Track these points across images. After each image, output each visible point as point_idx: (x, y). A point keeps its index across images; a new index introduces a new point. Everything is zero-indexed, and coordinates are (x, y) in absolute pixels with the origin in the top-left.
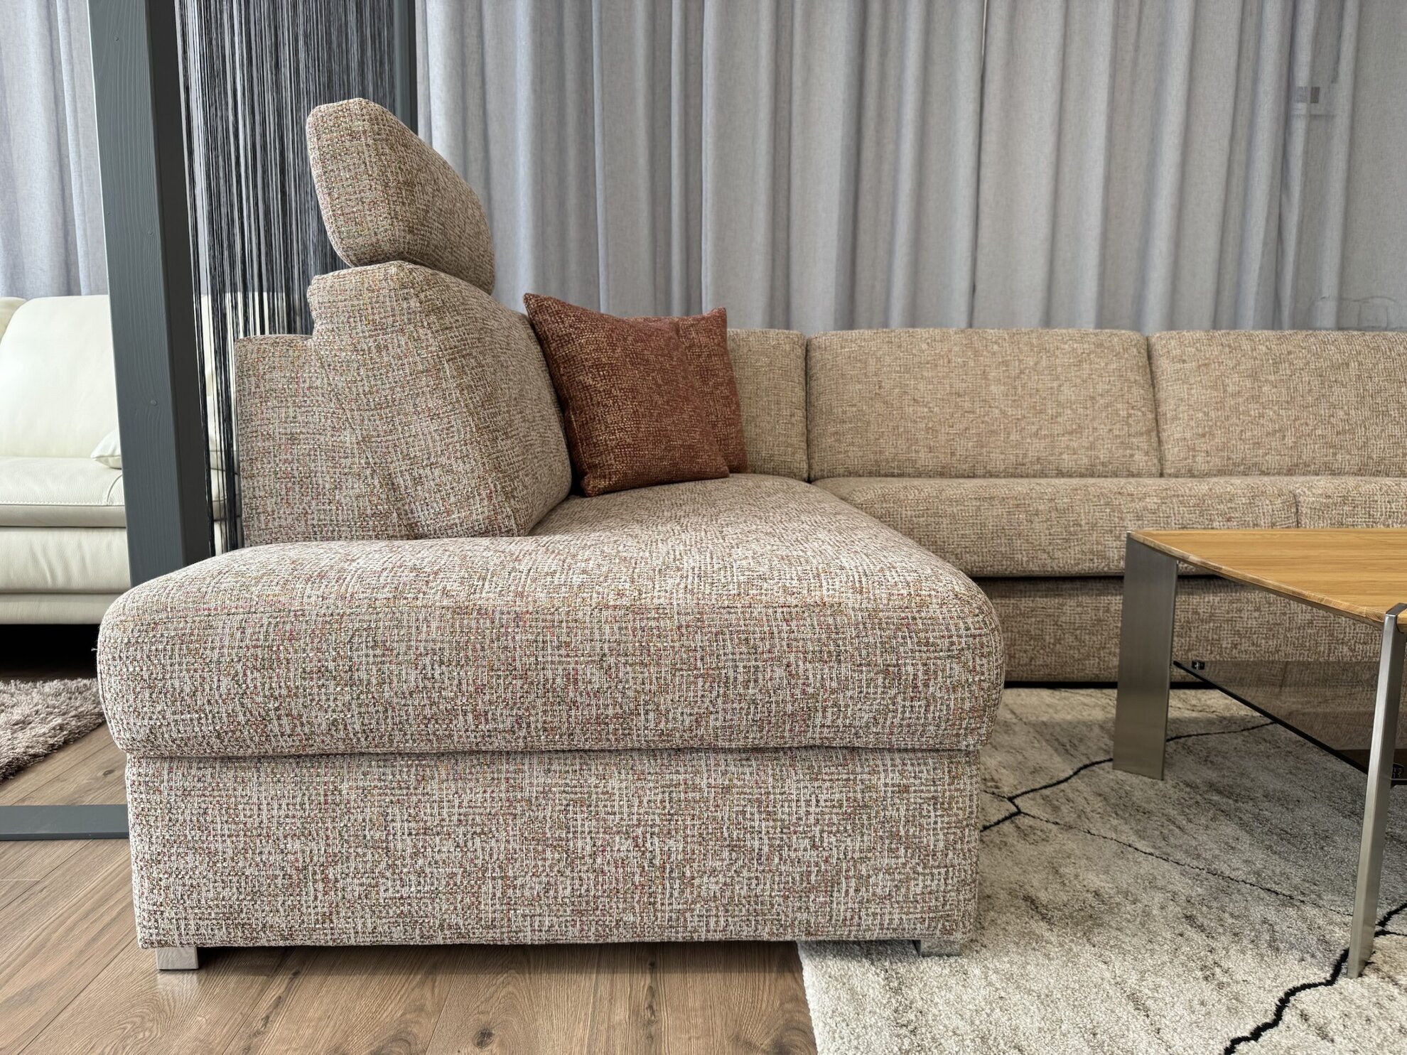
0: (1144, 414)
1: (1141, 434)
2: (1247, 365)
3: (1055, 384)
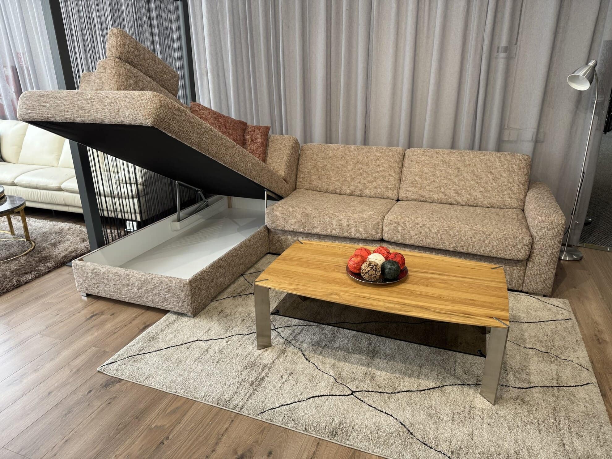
0: (395, 178)
2: (433, 163)
3: (367, 167)
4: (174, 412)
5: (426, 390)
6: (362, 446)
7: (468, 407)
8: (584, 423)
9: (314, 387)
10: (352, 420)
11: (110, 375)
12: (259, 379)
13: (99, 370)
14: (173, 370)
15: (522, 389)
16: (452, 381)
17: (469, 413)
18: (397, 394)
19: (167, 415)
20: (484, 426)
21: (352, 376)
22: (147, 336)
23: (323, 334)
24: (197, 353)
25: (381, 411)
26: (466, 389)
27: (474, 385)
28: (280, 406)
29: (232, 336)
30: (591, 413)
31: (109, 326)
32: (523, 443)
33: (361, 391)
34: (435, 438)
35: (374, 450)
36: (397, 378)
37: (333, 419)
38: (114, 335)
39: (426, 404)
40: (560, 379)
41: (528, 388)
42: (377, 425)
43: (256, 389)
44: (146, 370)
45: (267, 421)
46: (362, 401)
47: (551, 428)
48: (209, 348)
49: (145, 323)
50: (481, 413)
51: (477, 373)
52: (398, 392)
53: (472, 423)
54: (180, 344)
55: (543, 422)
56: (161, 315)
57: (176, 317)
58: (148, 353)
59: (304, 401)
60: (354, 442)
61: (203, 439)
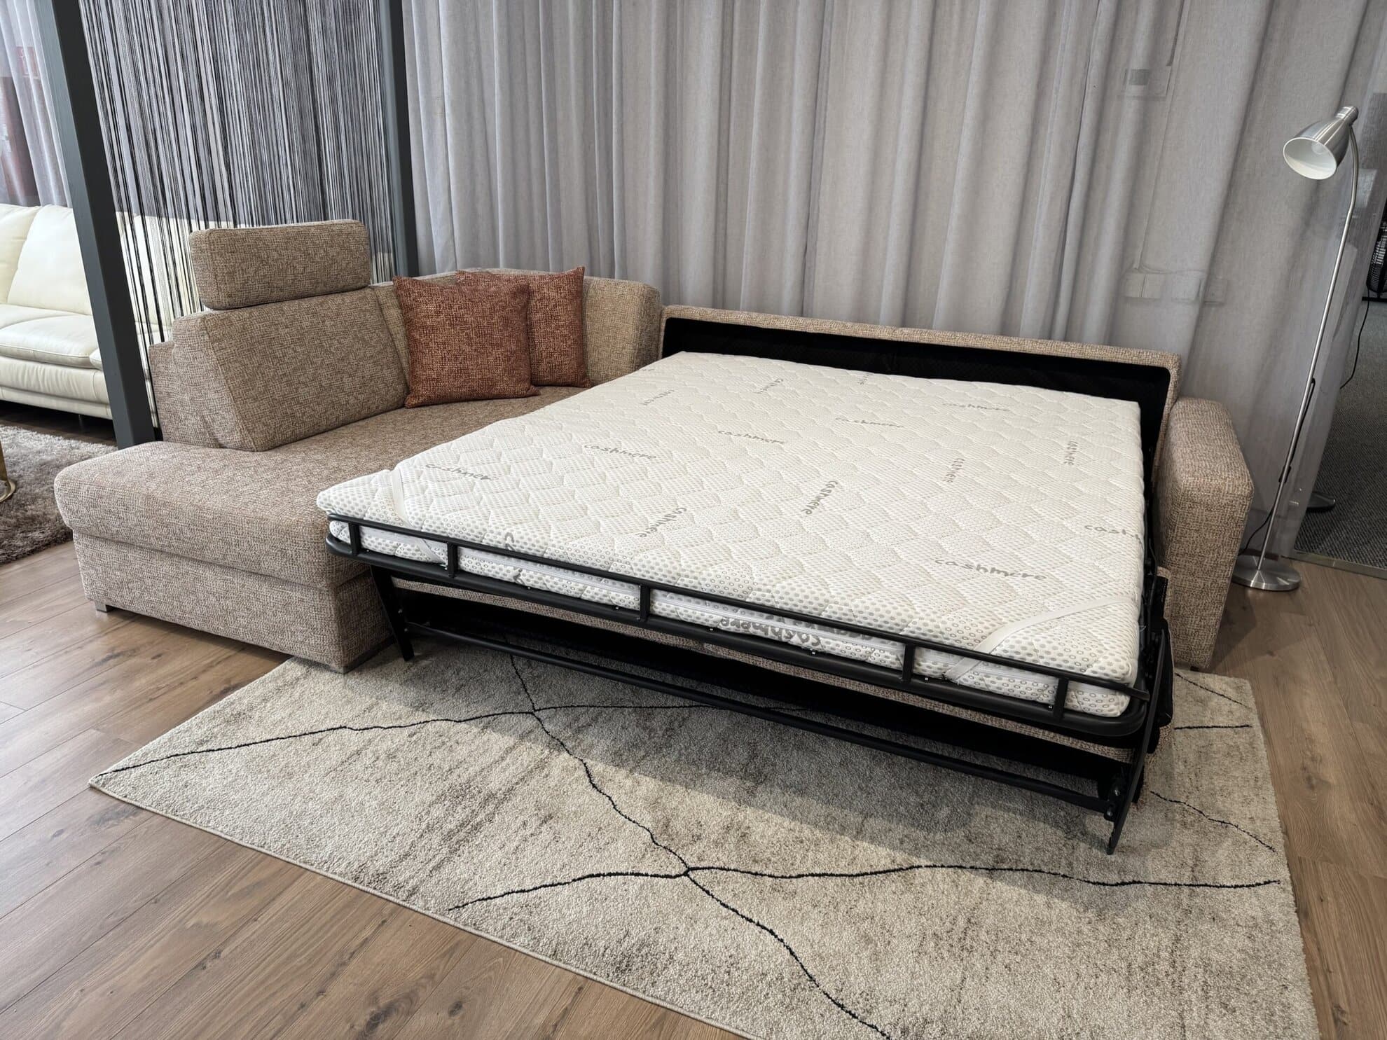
4: (247, 893)
5: (866, 874)
6: (687, 1002)
7: (961, 922)
8: (1243, 977)
9: (598, 852)
10: (672, 937)
11: (117, 796)
12: (469, 827)
13: (93, 784)
14: (268, 794)
15: (1102, 887)
16: (935, 857)
17: (962, 935)
18: (794, 880)
19: (229, 899)
20: (993, 969)
21: (695, 830)
22: (228, 710)
23: (645, 729)
24: (335, 756)
25: (747, 919)
26: (966, 876)
27: (987, 869)
28: (505, 894)
29: (428, 722)
30: (1262, 954)
31: (141, 682)
32: (1085, 1017)
33: (709, 868)
34: (869, 994)
35: (712, 1013)
36: (802, 842)
37: (627, 932)
38: (149, 704)
39: (861, 907)
40: (1198, 868)
41: (1117, 885)
42: (733, 951)
43: (456, 850)
44: (205, 790)
45: (466, 928)
46: (708, 892)
47: (1158, 985)
48: (365, 748)
49: (228, 681)
50: (994, 938)
51: (1000, 840)
52: (799, 876)
53: (965, 962)
54: (298, 733)
55: (1142, 970)
56: (269, 663)
57: (304, 670)
58: (219, 750)
59: (565, 883)
60: (666, 989)
61: (304, 962)
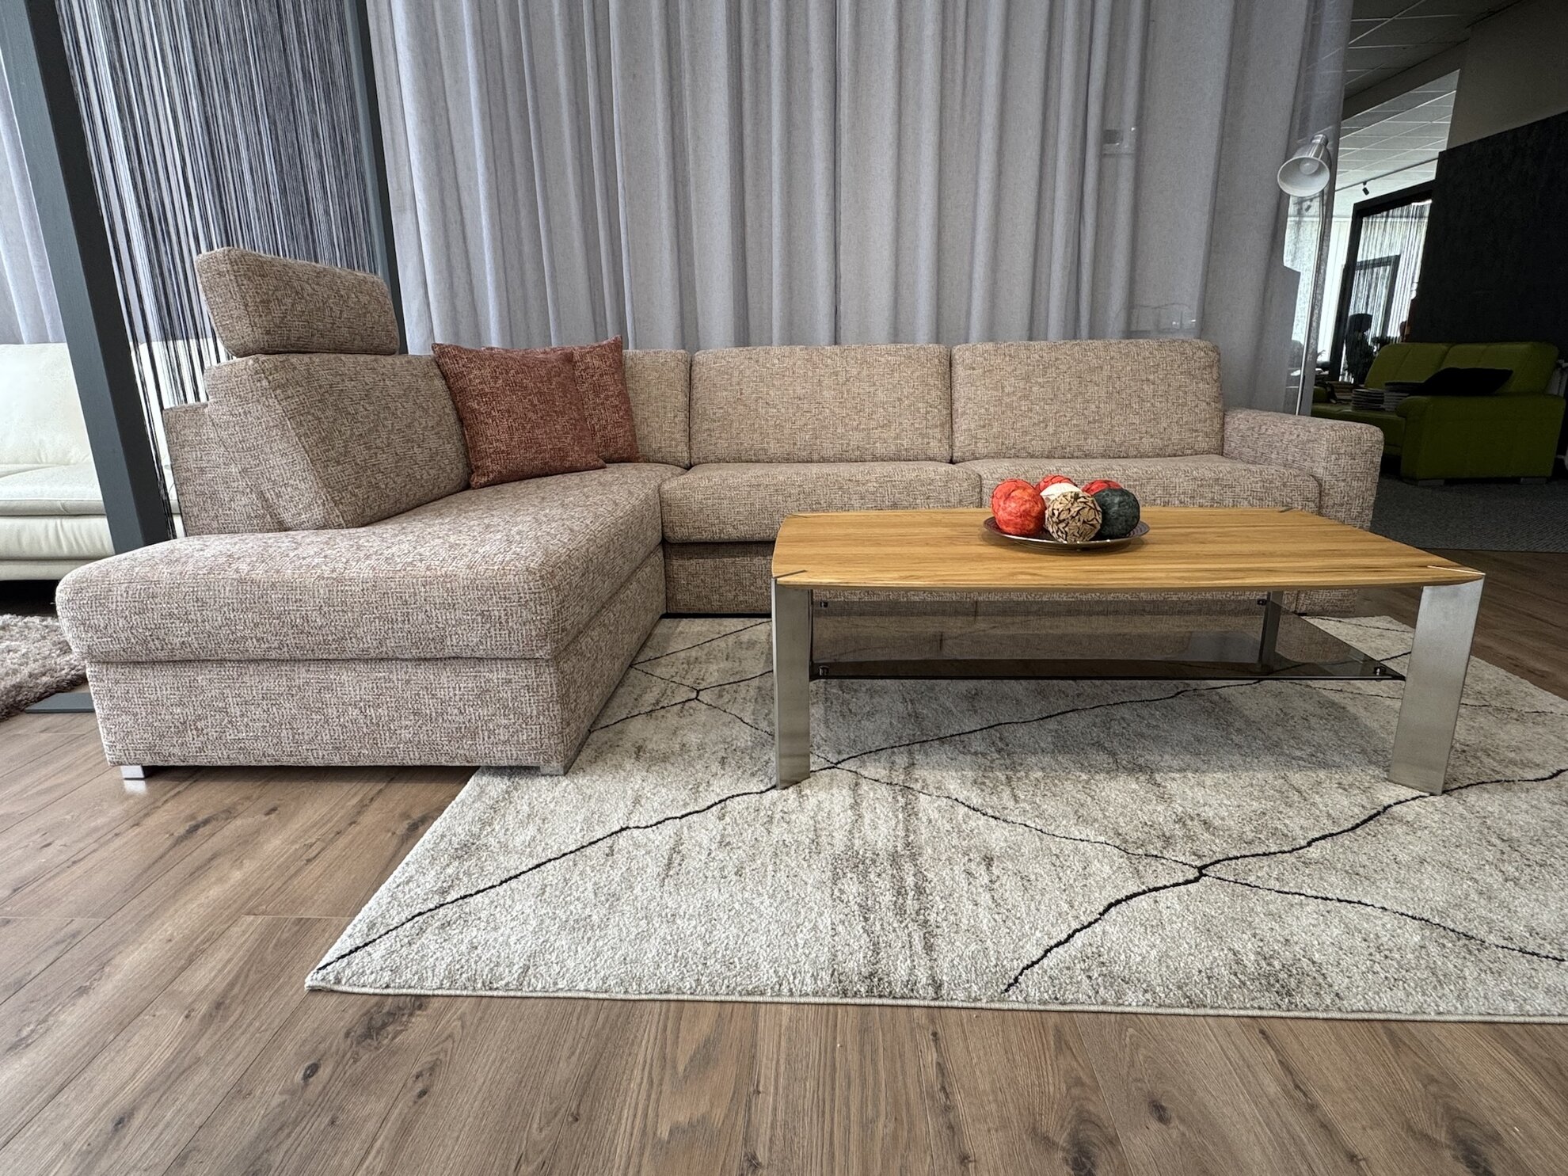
0: (940, 411)
1: (936, 427)
2: (1022, 370)
3: (872, 389)
4: (705, 1059)
5: (1359, 824)
7: (1498, 842)
9: (1086, 879)
10: (1282, 940)
11: (372, 991)
12: (910, 892)
13: (315, 983)
14: (607, 926)
15: (1546, 781)
16: (1387, 792)
18: (1310, 849)
19: (686, 1078)
21: (1153, 831)
22: (442, 845)
23: (974, 755)
24: (652, 863)
25: (1323, 898)
27: (1444, 792)
29: (723, 801)
31: (275, 845)
33: (1216, 862)
34: (1534, 933)
35: (1437, 1007)
38: (311, 866)
39: (1403, 856)
42: (1358, 935)
43: (926, 922)
44: (508, 946)
46: (1248, 885)
48: (677, 843)
49: (405, 816)
52: (1308, 844)
54: (572, 848)
57: (507, 781)
58: (478, 892)
59: (1096, 920)
60: (1360, 998)
61: (891, 1127)
